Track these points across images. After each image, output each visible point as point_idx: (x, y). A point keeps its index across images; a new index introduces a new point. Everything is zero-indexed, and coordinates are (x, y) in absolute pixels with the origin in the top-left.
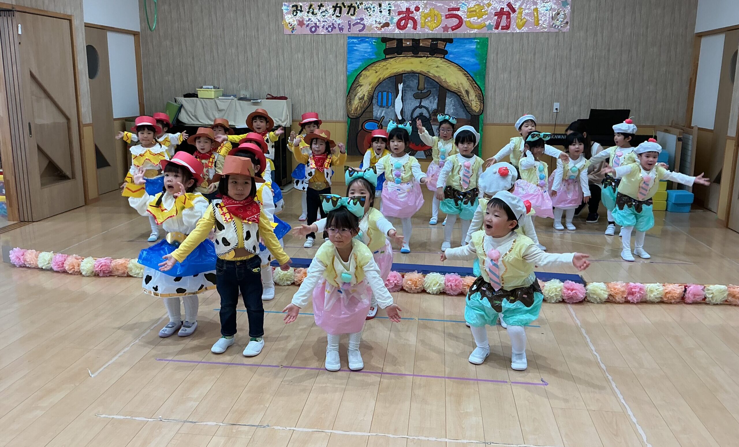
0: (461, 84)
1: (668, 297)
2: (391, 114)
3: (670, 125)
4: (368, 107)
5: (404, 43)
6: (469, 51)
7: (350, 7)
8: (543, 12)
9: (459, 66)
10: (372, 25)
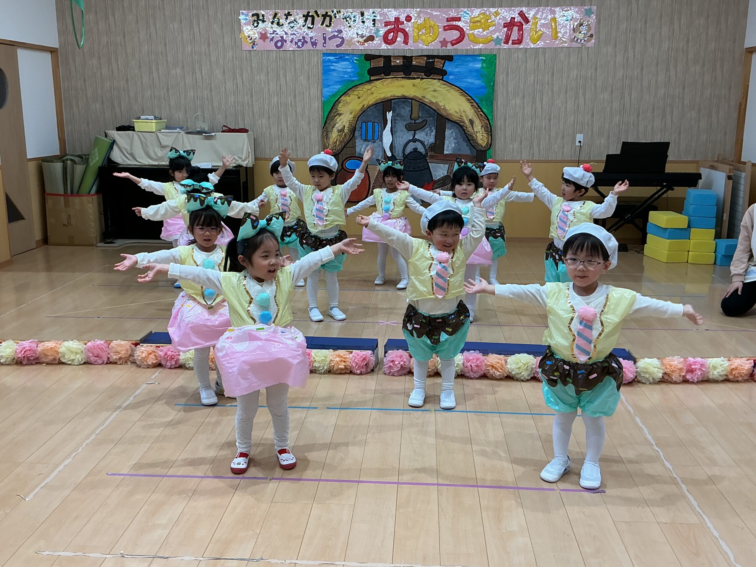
0: (464, 111)
1: (735, 374)
2: (378, 149)
3: (716, 160)
4: (350, 141)
5: (393, 62)
6: (472, 72)
7: (325, 16)
8: (562, 22)
9: (462, 90)
10: (353, 38)
